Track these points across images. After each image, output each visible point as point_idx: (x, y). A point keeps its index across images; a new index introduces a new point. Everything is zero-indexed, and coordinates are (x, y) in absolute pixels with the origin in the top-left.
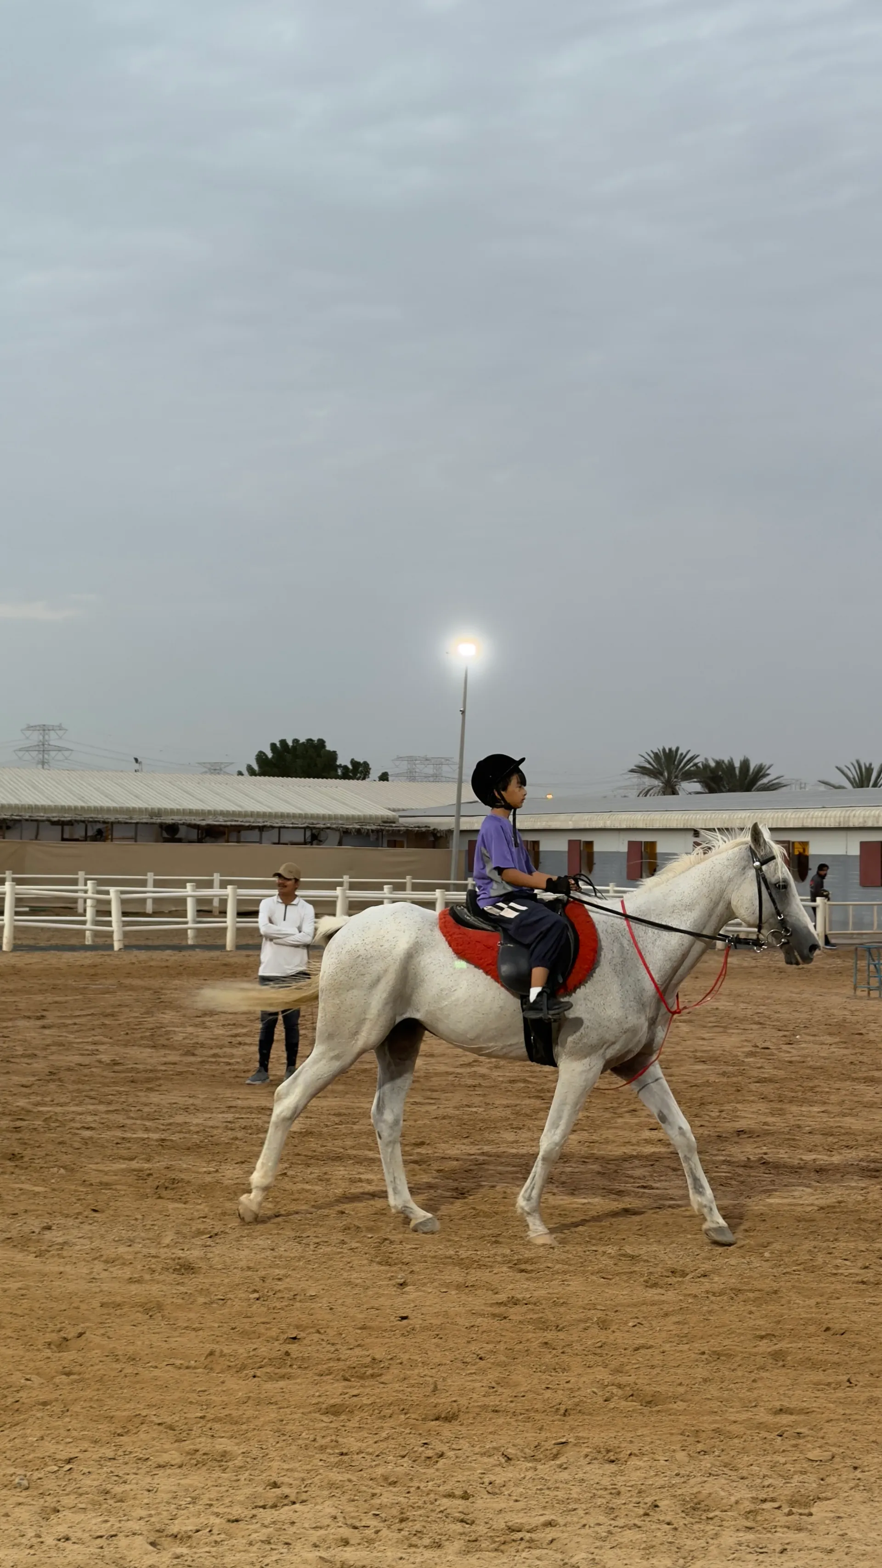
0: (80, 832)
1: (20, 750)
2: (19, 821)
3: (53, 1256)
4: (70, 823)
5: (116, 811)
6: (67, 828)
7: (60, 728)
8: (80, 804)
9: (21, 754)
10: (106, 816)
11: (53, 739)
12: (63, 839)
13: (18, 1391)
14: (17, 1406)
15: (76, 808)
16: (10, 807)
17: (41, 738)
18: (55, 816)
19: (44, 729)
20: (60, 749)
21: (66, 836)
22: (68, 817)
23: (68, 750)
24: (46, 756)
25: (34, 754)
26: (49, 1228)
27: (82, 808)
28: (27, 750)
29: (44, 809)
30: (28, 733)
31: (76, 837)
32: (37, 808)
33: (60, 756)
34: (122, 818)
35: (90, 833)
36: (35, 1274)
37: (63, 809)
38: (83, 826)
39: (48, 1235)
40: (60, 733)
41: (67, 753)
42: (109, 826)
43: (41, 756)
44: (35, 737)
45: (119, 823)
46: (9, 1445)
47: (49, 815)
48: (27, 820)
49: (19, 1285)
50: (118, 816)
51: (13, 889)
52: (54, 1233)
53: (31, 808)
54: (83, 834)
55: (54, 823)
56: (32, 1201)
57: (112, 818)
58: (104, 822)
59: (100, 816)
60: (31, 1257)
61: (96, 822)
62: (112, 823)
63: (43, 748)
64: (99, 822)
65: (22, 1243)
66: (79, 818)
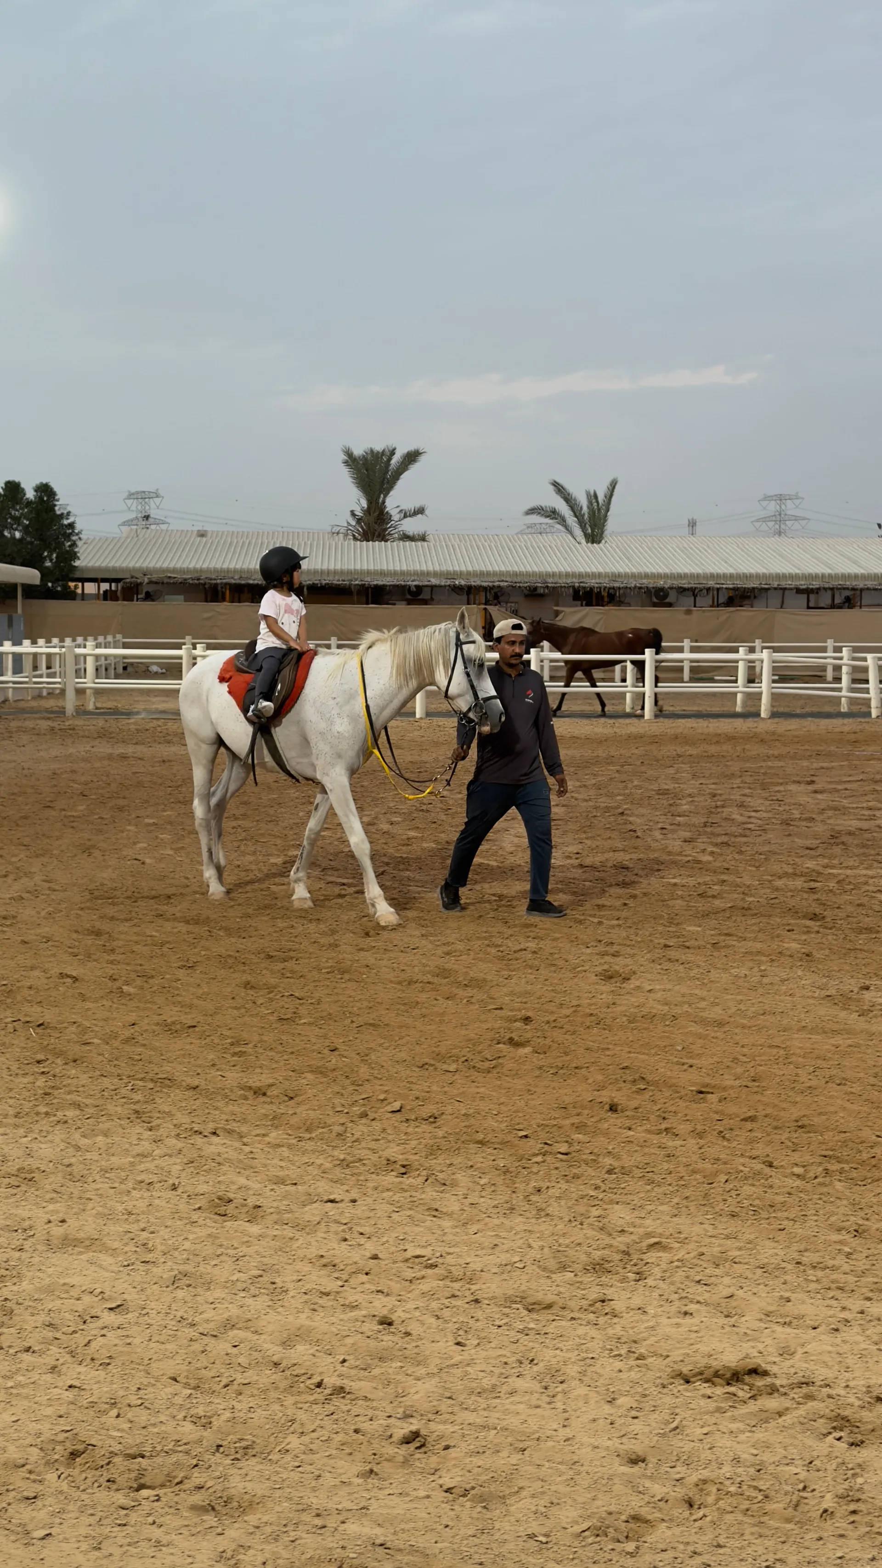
0: (826, 599)
1: (758, 520)
2: (767, 590)
3: (876, 1016)
4: (817, 591)
5: (864, 577)
6: (812, 596)
7: (797, 497)
8: (827, 571)
9: (758, 524)
10: (854, 583)
11: (790, 508)
12: (809, 608)
13: (872, 1147)
14: (873, 1162)
15: (823, 576)
16: (758, 576)
17: (778, 507)
18: (803, 584)
19: (781, 498)
20: (796, 519)
21: (811, 605)
22: (815, 584)
23: (804, 519)
24: (783, 526)
25: (771, 524)
26: (867, 988)
27: (830, 575)
28: (764, 520)
29: (791, 577)
30: (765, 503)
31: (822, 605)
32: (784, 576)
33: (797, 526)
34: (870, 584)
35: (838, 601)
36: (862, 1032)
37: (811, 577)
38: (829, 593)
39: (867, 995)
40: (797, 502)
41: (803, 523)
42: (858, 592)
43: (777, 526)
44: (772, 507)
45: (868, 589)
46: (875, 1200)
47: (798, 583)
48: (775, 589)
49: (849, 1042)
50: (867, 583)
51: (770, 656)
52: (873, 994)
53: (778, 577)
54: (829, 602)
55: (799, 591)
56: (843, 961)
57: (860, 585)
58: (853, 589)
59: (848, 583)
60: (855, 1016)
61: (844, 589)
62: (862, 590)
63: (780, 518)
64: (848, 589)
65: (844, 1001)
66: (827, 586)
